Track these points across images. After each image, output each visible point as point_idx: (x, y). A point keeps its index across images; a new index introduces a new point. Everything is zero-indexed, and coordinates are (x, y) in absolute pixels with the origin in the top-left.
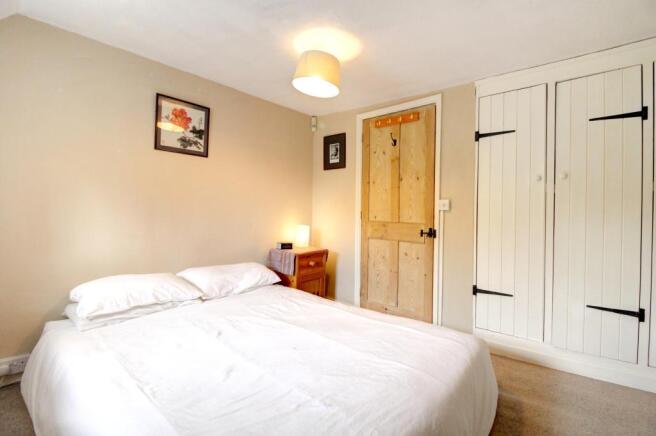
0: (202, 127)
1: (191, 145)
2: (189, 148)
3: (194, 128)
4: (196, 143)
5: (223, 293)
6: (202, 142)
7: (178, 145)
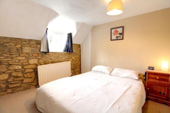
0: (122, 32)
1: (119, 37)
2: (118, 38)
3: (119, 33)
4: (120, 37)
5: (116, 75)
6: (122, 36)
7: (116, 38)
